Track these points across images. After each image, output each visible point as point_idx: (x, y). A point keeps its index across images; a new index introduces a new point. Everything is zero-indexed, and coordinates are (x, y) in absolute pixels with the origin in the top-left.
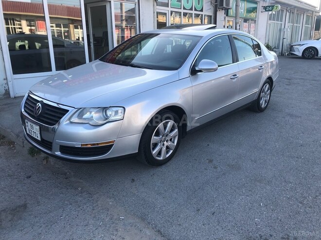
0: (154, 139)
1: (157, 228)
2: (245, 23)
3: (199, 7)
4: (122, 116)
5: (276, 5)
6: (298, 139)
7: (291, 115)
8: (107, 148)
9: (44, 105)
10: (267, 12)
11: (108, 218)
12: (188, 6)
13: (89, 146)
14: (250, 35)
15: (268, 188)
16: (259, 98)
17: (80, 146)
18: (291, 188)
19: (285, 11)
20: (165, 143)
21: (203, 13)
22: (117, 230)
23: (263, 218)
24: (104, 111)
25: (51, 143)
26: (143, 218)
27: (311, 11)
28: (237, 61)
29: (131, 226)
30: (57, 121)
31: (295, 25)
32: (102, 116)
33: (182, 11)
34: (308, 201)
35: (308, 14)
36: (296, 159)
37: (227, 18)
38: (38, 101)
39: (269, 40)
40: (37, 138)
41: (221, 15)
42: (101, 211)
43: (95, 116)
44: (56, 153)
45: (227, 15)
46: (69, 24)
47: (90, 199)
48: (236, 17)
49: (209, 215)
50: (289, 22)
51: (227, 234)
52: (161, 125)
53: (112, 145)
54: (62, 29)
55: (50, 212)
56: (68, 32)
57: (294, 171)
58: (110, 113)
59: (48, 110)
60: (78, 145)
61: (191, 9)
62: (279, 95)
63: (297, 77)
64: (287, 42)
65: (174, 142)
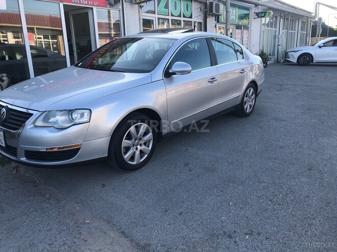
0: (125, 142)
1: (122, 230)
2: (237, 30)
3: (188, 14)
4: (88, 118)
5: (268, 11)
6: (279, 141)
7: (276, 119)
8: (74, 152)
9: (8, 109)
10: (260, 19)
11: (73, 222)
12: (176, 13)
13: (56, 150)
14: (232, 39)
15: (241, 188)
16: (243, 103)
17: (45, 150)
18: (264, 188)
19: (279, 18)
20: (139, 147)
21: (193, 20)
22: (80, 233)
23: (230, 217)
24: (70, 113)
25: (16, 149)
26: (109, 221)
27: (306, 17)
28: (216, 64)
29: (96, 229)
30: (21, 126)
31: (291, 31)
32: (68, 120)
33: (170, 18)
34: (278, 198)
35: (303, 20)
36: (274, 160)
37: (218, 25)
38: (3, 107)
39: (263, 47)
40: (1, 144)
41: (211, 21)
42: (67, 216)
43: (60, 119)
44: (21, 159)
45: (218, 22)
46: (58, 35)
47: (57, 205)
48: (226, 24)
49: (176, 215)
50: (283, 29)
51: (191, 233)
52: (132, 129)
53: (79, 149)
54: (50, 40)
55: (14, 219)
56: (57, 43)
57: (269, 172)
58: (76, 116)
59: (13, 115)
60: (43, 149)
61: (180, 16)
62: (268, 101)
63: (289, 83)
64: (281, 49)
65: (148, 147)
